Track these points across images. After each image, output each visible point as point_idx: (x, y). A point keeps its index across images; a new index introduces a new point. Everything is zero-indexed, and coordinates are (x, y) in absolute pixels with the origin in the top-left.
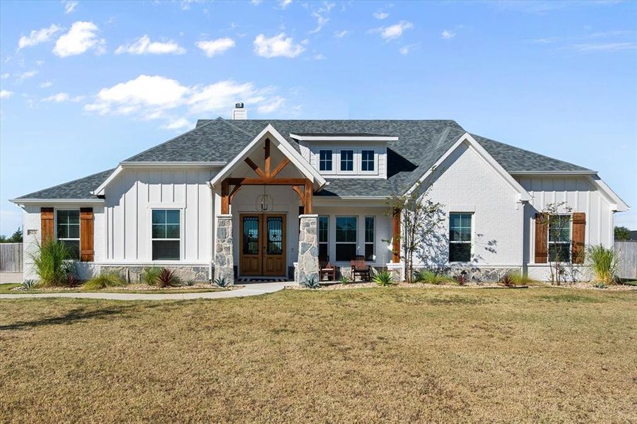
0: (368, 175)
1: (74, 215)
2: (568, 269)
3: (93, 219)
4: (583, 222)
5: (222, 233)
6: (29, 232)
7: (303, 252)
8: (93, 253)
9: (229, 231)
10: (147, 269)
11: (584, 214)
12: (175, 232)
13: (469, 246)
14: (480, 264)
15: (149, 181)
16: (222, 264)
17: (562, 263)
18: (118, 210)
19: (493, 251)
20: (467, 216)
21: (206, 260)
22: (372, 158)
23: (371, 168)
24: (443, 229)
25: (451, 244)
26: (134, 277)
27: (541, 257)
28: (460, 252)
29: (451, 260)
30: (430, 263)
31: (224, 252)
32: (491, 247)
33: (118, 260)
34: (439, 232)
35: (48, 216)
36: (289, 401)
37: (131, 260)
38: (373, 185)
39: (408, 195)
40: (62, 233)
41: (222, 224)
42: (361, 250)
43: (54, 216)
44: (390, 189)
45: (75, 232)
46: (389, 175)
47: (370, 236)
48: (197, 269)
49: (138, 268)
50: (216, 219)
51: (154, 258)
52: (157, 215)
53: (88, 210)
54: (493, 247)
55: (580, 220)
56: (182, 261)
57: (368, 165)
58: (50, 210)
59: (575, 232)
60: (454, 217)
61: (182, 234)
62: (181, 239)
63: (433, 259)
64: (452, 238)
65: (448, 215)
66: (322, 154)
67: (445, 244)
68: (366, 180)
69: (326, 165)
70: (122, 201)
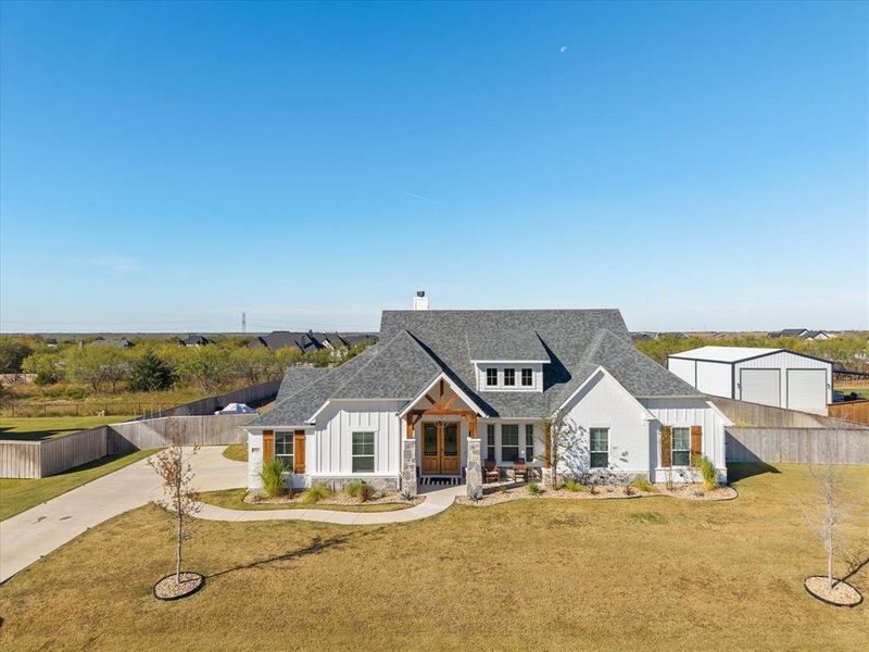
0: (527, 389)
1: (289, 437)
2: (688, 473)
3: (304, 440)
4: (700, 434)
5: (407, 454)
6: (253, 450)
7: (470, 469)
8: (304, 467)
9: (413, 452)
10: (349, 480)
11: (700, 427)
12: (370, 449)
13: (606, 454)
14: (614, 472)
15: (349, 410)
16: (408, 479)
17: (684, 467)
18: (326, 433)
19: (625, 461)
20: (605, 431)
21: (395, 472)
22: (530, 375)
23: (530, 384)
24: (585, 442)
25: (592, 455)
26: (338, 487)
27: (666, 463)
28: (599, 459)
29: (592, 466)
30: (575, 470)
31: (409, 469)
32: (624, 457)
33: (325, 473)
34: (582, 445)
35: (268, 437)
36: (442, 607)
37: (336, 473)
38: (529, 400)
39: (555, 415)
40: (279, 449)
41: (407, 446)
42: (523, 453)
43: (273, 437)
44: (543, 405)
45: (289, 450)
46: (545, 388)
47: (530, 440)
48: (387, 480)
49: (341, 480)
50: (403, 444)
51: (354, 471)
52: (356, 437)
53: (301, 432)
54: (626, 458)
55: (697, 432)
56: (377, 473)
57: (527, 381)
58: (270, 432)
59: (693, 441)
60: (593, 432)
61: (376, 451)
62: (375, 456)
63: (578, 468)
64: (592, 448)
65: (588, 431)
66: (489, 371)
67: (587, 454)
68: (525, 393)
69: (492, 381)
70: (328, 426)
